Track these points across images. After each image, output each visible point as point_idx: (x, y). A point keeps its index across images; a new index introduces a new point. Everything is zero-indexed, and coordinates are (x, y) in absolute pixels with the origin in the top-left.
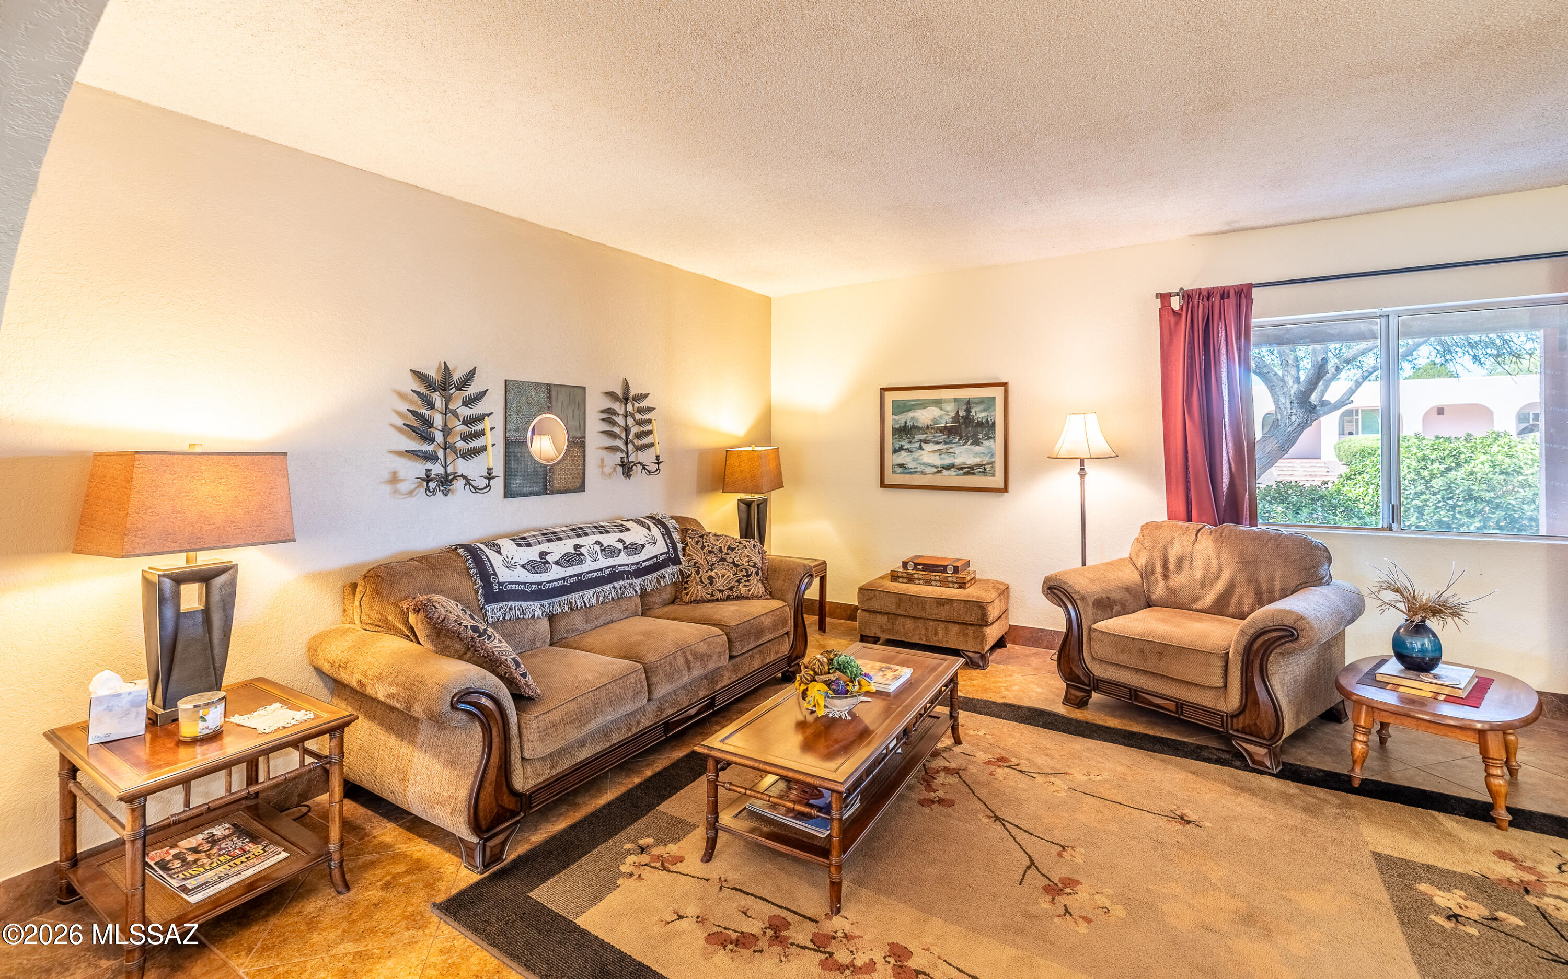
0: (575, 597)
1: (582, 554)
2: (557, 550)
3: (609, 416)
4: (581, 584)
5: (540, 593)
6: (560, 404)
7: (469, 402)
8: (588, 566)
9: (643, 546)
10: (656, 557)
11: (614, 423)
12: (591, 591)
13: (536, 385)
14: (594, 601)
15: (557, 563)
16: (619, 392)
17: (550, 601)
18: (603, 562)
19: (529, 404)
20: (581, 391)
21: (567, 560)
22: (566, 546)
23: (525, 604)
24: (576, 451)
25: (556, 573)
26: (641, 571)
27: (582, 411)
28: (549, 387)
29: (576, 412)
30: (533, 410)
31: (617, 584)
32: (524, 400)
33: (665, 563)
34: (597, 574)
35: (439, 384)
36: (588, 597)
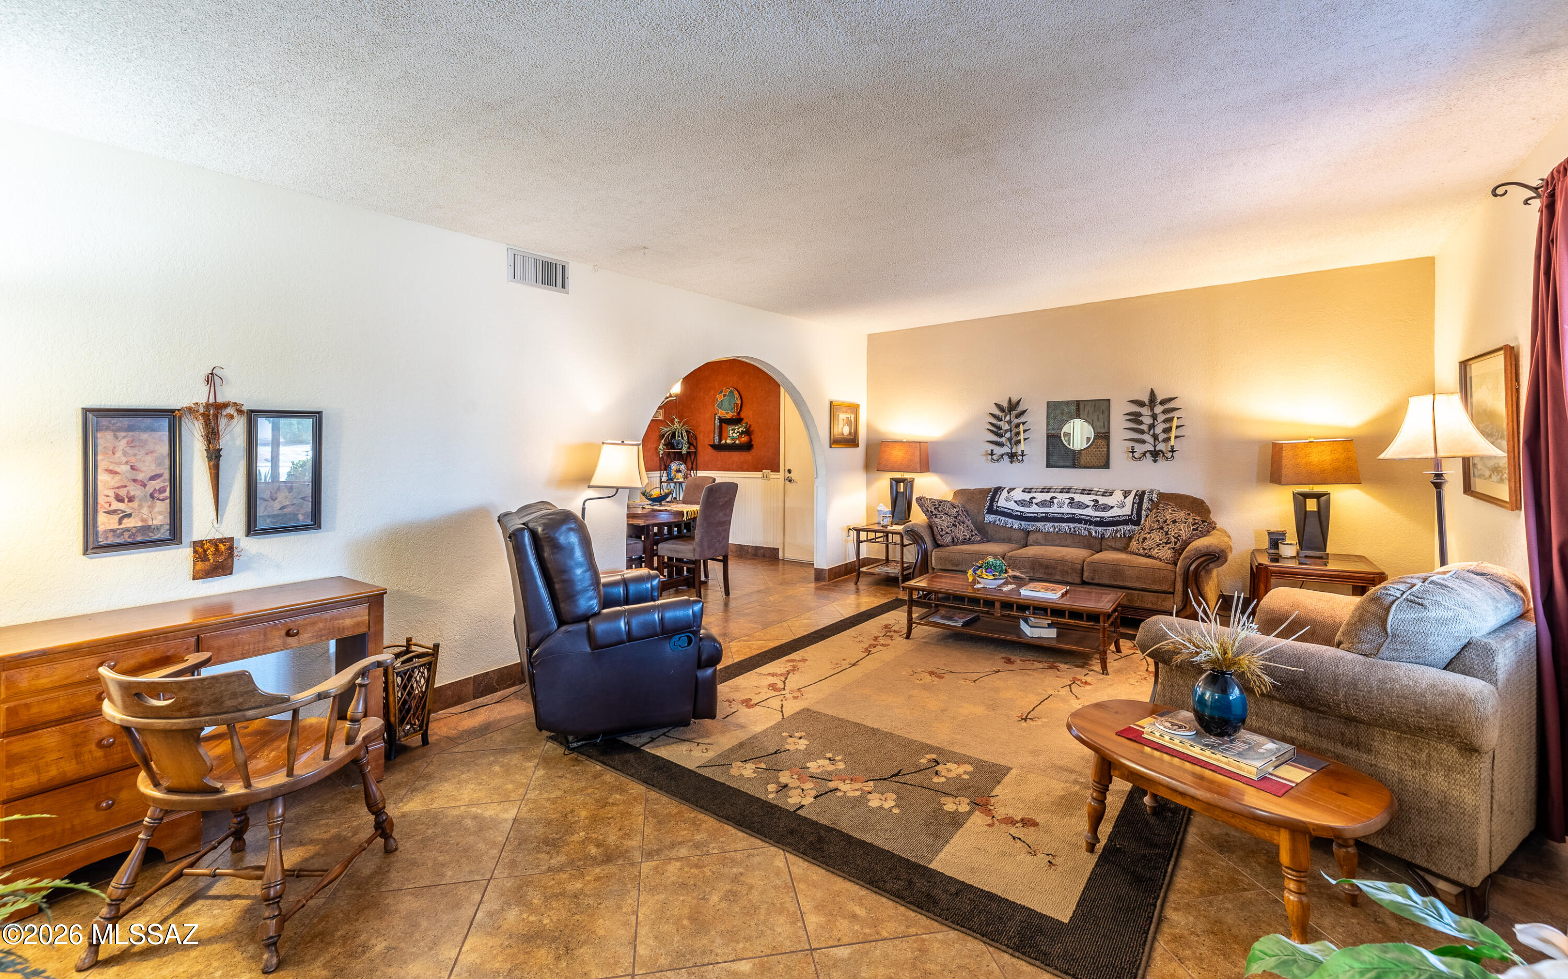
0: (1040, 525)
1: (1053, 502)
2: (1041, 497)
3: (1135, 418)
4: (1046, 519)
5: (1021, 517)
6: (1086, 412)
7: (1017, 416)
8: (1054, 509)
9: (1112, 507)
10: (1119, 516)
11: (1141, 423)
12: (1051, 524)
13: (1068, 403)
14: (1051, 530)
15: (1036, 504)
16: (1146, 399)
17: (1027, 523)
18: (1066, 510)
19: (1062, 414)
20: (1105, 403)
21: (1042, 504)
22: (1047, 496)
23: (1007, 519)
24: (1102, 442)
25: (1034, 509)
26: (1101, 523)
27: (1107, 414)
28: (1078, 403)
29: (1101, 417)
30: (1065, 417)
31: (1072, 525)
32: (1058, 412)
33: (1125, 522)
34: (1059, 516)
35: (1012, 407)
36: (1049, 527)
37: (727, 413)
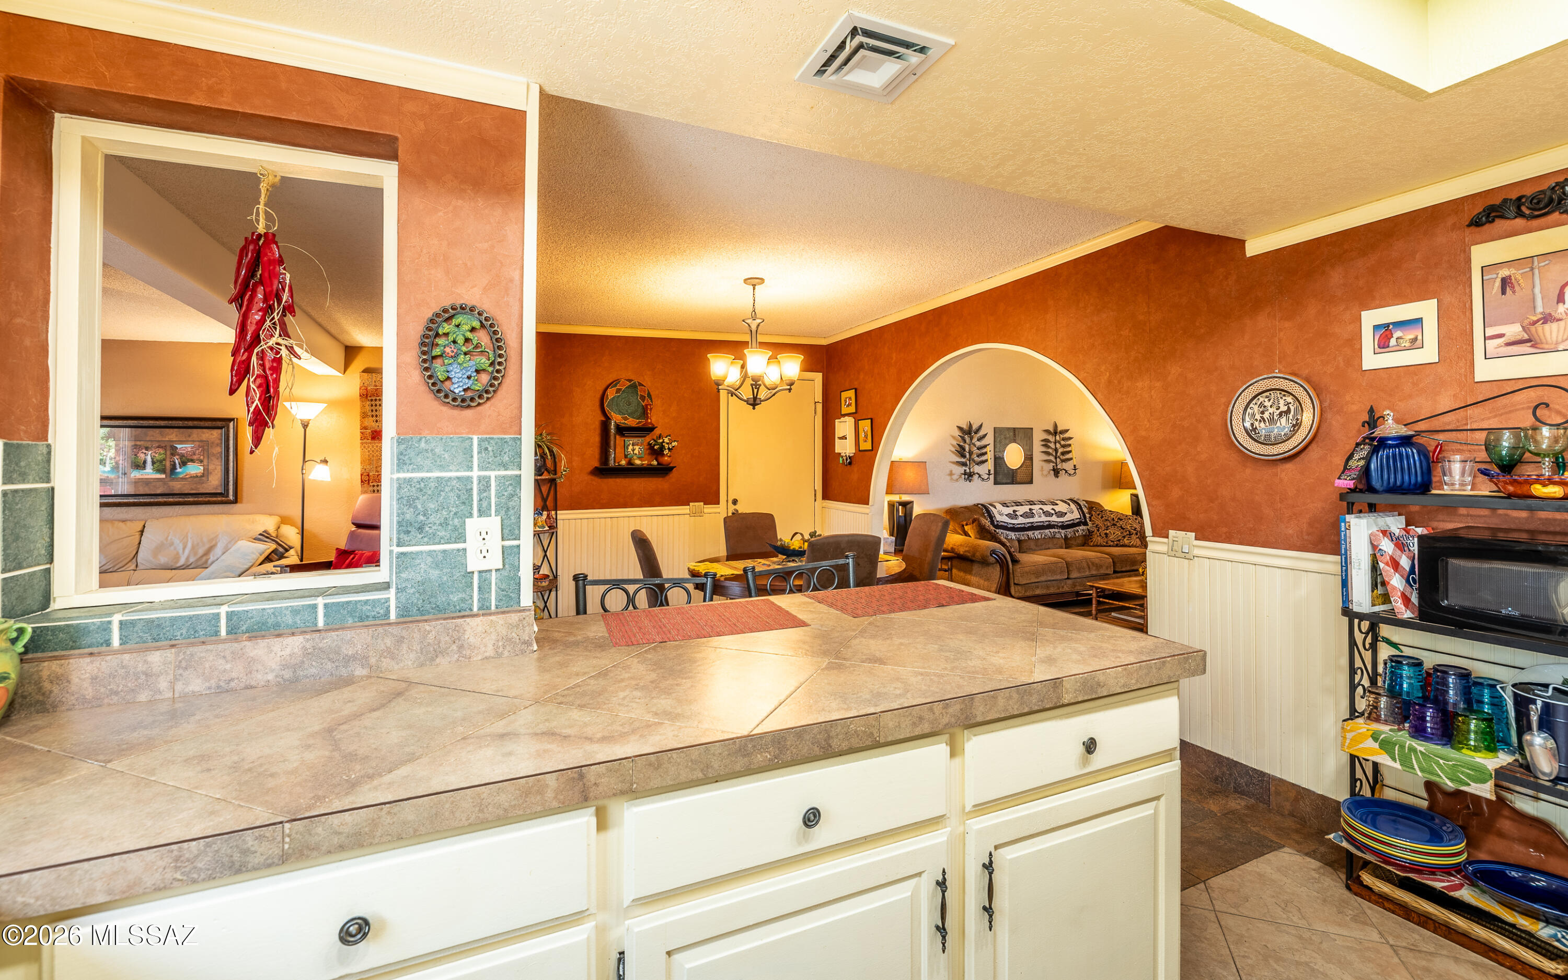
0: (1030, 533)
1: (1033, 514)
2: (1022, 510)
3: (1046, 443)
4: (1033, 528)
5: (1014, 529)
6: (1020, 438)
7: (980, 439)
8: (1036, 519)
9: (1066, 513)
10: (1073, 520)
11: (1049, 447)
12: (1038, 532)
13: (1008, 429)
14: (1039, 537)
15: (1021, 516)
16: (1052, 430)
17: (1019, 533)
18: (1044, 519)
19: (1005, 438)
20: (1031, 430)
21: (1025, 515)
22: (1026, 509)
23: (1008, 532)
24: (1028, 463)
25: (1021, 520)
26: (1065, 526)
27: (1031, 440)
28: (1014, 429)
29: (1029, 442)
30: (1007, 442)
31: (1052, 530)
32: (1003, 437)
33: (1078, 524)
34: (1042, 524)
35: (968, 432)
36: (1037, 534)
37: (626, 419)
